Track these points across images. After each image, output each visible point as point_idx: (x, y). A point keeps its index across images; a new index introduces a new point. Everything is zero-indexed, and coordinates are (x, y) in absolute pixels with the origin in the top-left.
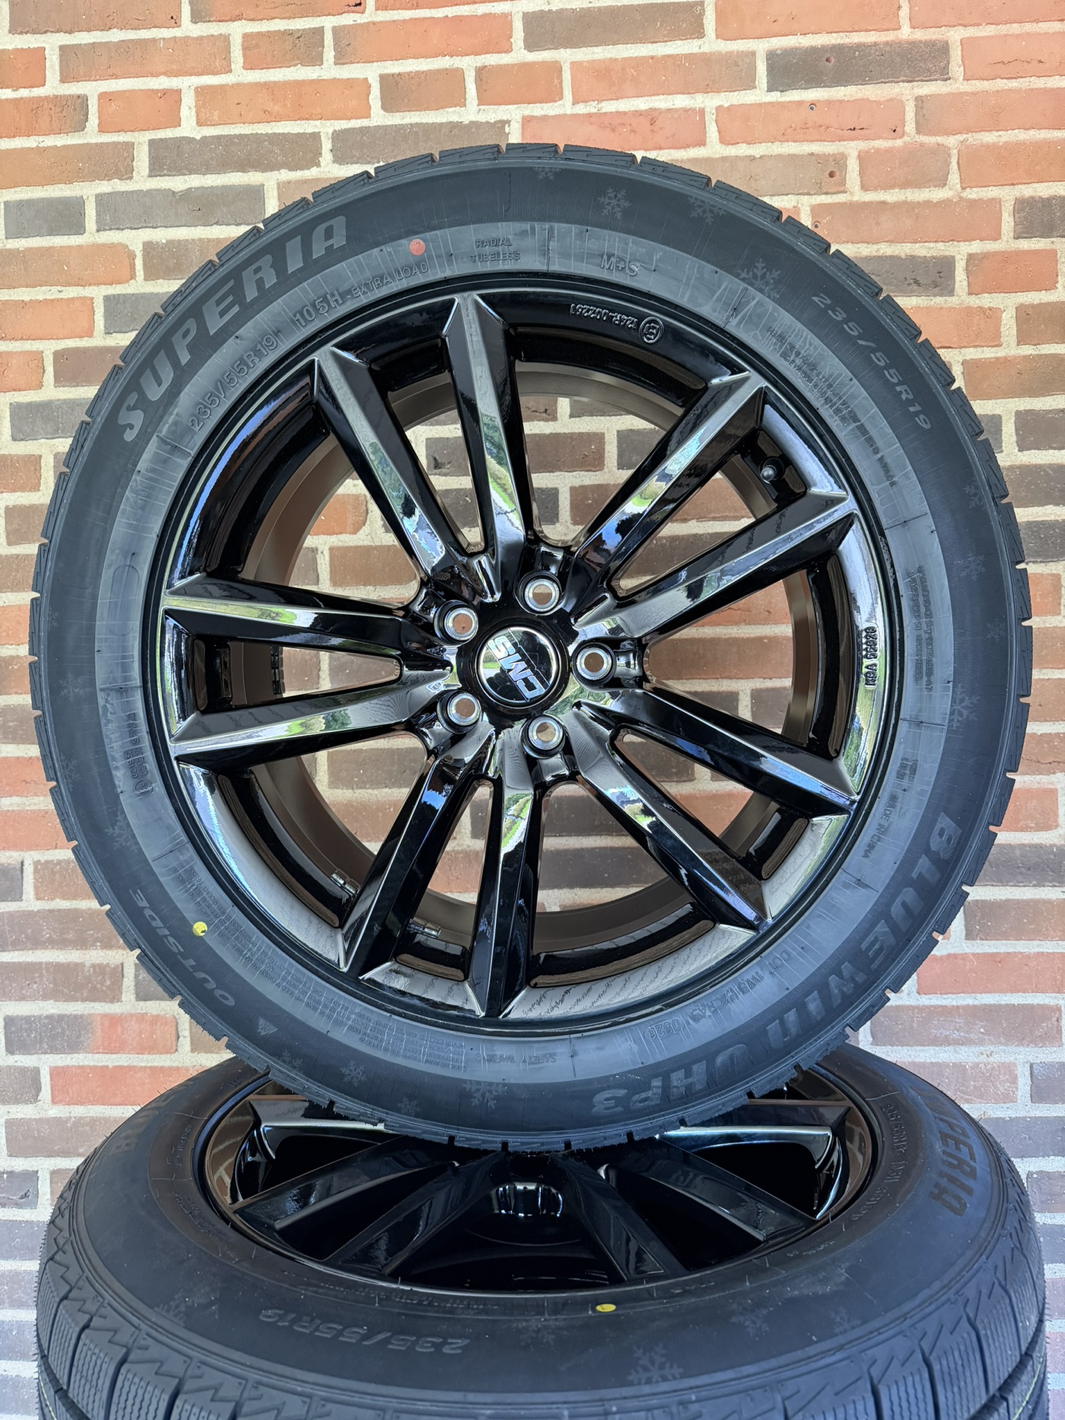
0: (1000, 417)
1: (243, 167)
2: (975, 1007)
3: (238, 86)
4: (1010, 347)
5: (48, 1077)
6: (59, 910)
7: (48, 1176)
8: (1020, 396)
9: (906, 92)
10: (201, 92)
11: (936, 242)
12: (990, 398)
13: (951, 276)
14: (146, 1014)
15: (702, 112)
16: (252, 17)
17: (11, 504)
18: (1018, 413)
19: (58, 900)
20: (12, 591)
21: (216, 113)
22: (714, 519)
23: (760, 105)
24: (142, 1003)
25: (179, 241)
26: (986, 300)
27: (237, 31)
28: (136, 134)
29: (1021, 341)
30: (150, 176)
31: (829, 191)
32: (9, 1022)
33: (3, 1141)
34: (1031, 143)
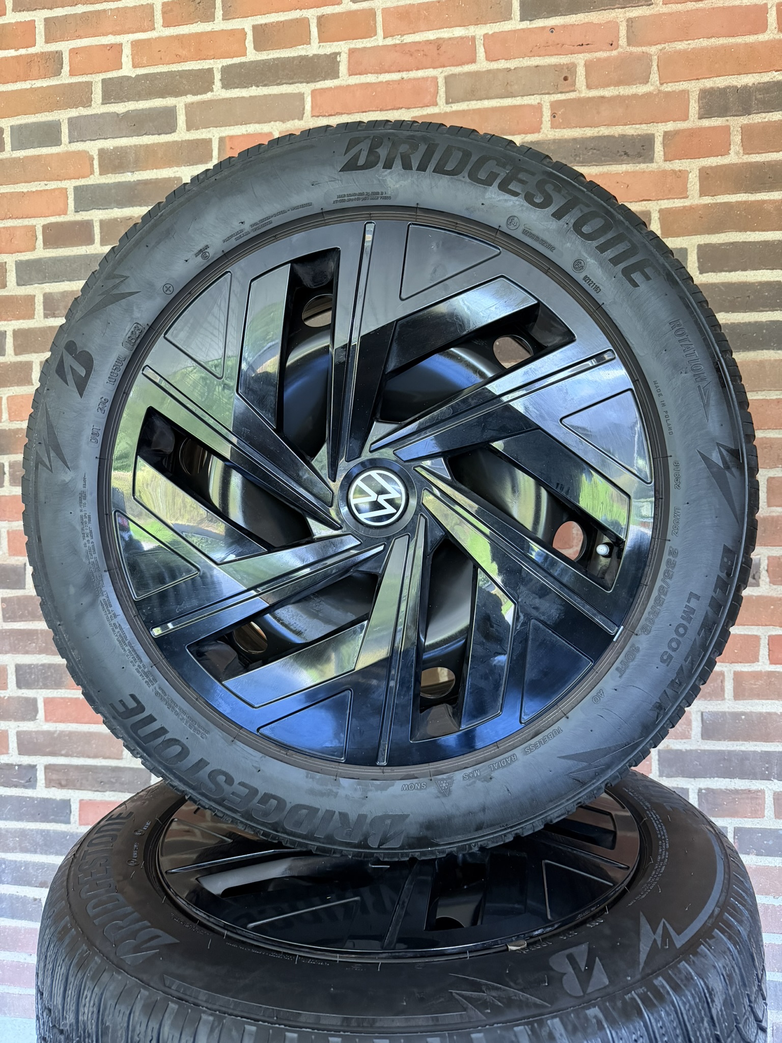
0: (686, 250)
1: (162, 96)
3: (159, 38)
4: (695, 198)
5: (43, 704)
7: (43, 768)
8: (701, 233)
9: (620, 15)
10: (135, 44)
11: (641, 124)
12: (678, 236)
13: (652, 148)
15: (473, 39)
17: (16, 328)
18: (699, 247)
20: (18, 386)
21: (145, 59)
23: (515, 31)
25: (122, 147)
26: (677, 165)
27: (158, 1)
28: (93, 76)
29: (702, 193)
30: (103, 104)
31: (564, 90)
32: (18, 668)
33: (15, 745)
34: (712, 48)
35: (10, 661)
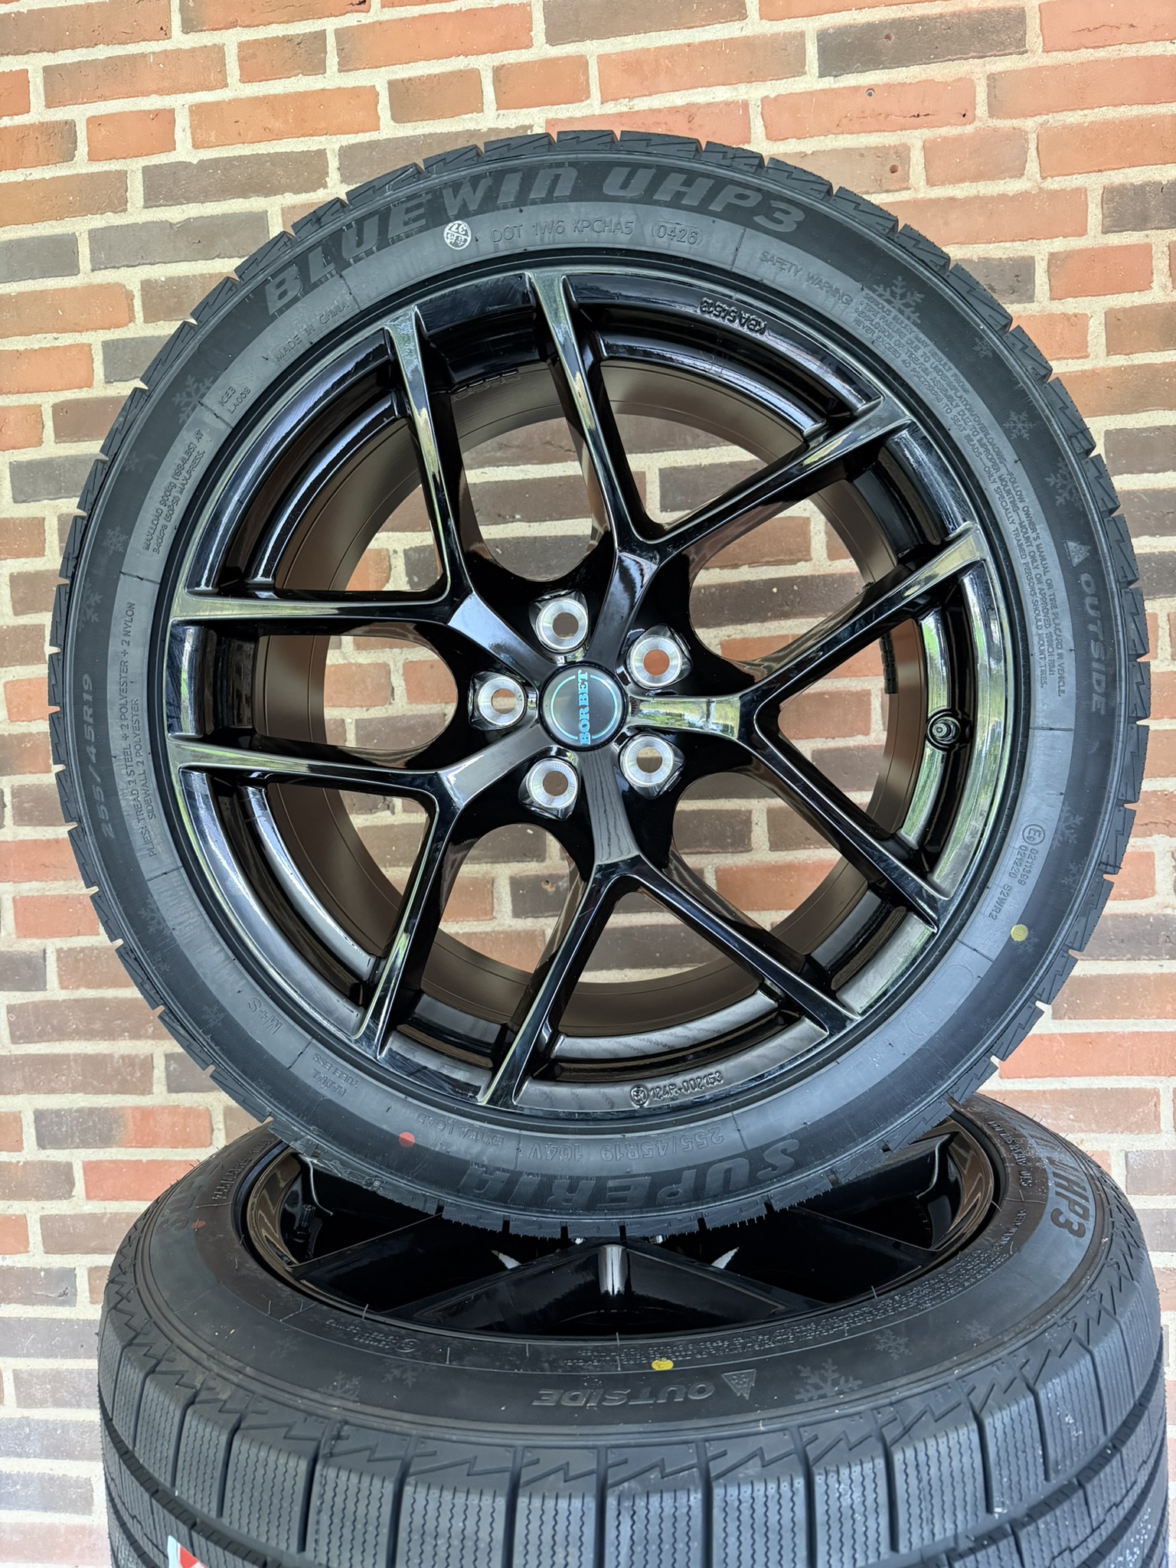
1: (244, 192)
2: (1063, 1091)
3: (235, 101)
4: (1098, 358)
5: (81, 1172)
6: (85, 1000)
7: (86, 1274)
8: (1110, 413)
9: (976, 70)
10: (196, 110)
11: (1012, 241)
13: (1031, 279)
14: (178, 1106)
15: (745, 105)
16: (247, 23)
17: (15, 571)
18: (1108, 433)
19: (83, 990)
20: (21, 664)
21: (213, 133)
22: (768, 563)
23: (811, 93)
24: (174, 1095)
25: (179, 278)
26: (1071, 306)
27: (231, 40)
28: (128, 161)
29: (1111, 350)
30: (145, 207)
31: (891, 188)
32: (39, 1116)
33: (39, 1238)
34: (1121, 122)
35: (25, 1105)
